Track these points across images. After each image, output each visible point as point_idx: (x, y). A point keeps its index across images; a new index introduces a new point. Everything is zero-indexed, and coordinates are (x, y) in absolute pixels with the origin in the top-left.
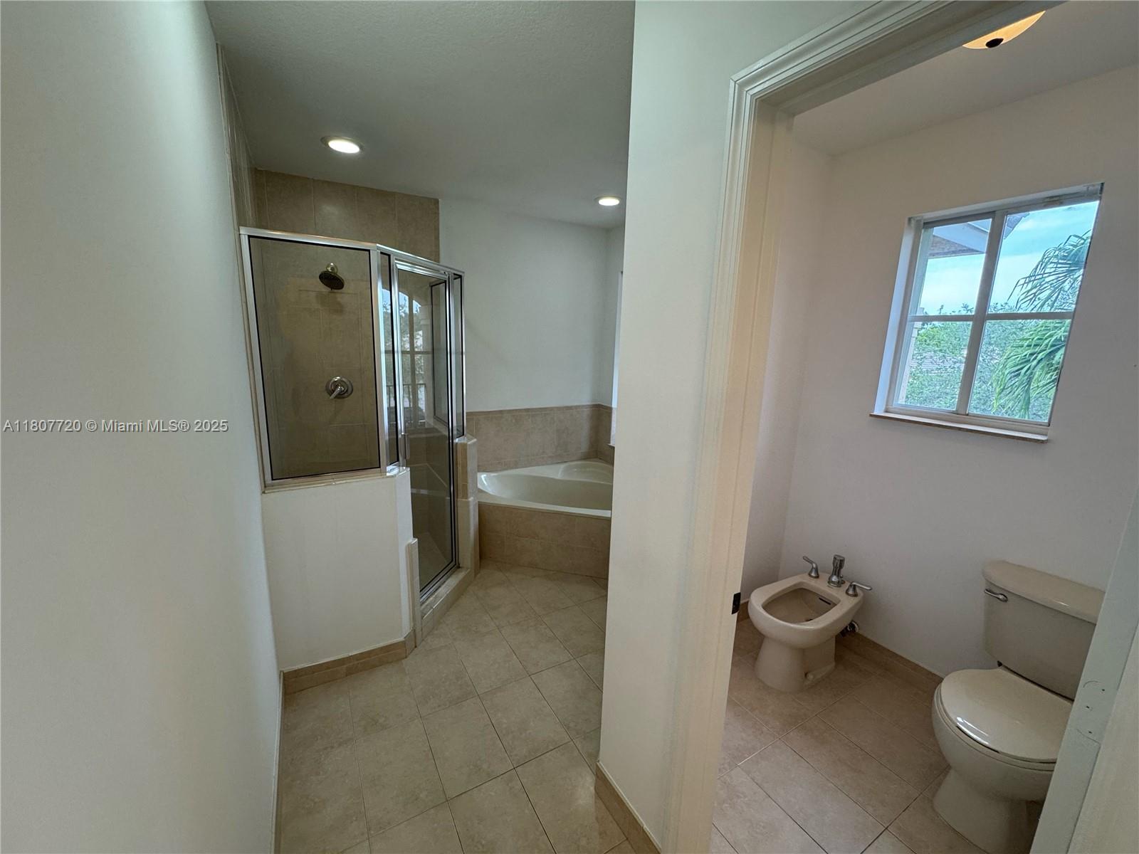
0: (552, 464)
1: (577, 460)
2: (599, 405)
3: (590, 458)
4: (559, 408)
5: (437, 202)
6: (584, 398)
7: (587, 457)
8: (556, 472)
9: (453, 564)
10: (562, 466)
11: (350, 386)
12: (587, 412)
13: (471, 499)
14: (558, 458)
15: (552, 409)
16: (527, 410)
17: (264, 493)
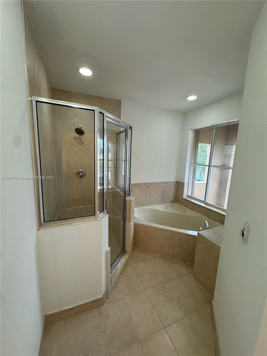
0: (160, 204)
1: (169, 203)
2: (178, 181)
3: (174, 202)
4: (163, 183)
5: (120, 101)
6: (172, 179)
7: (172, 202)
8: (161, 208)
9: (123, 251)
10: (164, 206)
11: (85, 173)
12: (173, 184)
13: (132, 223)
14: (162, 202)
15: (160, 183)
16: (151, 183)
17: (39, 230)
